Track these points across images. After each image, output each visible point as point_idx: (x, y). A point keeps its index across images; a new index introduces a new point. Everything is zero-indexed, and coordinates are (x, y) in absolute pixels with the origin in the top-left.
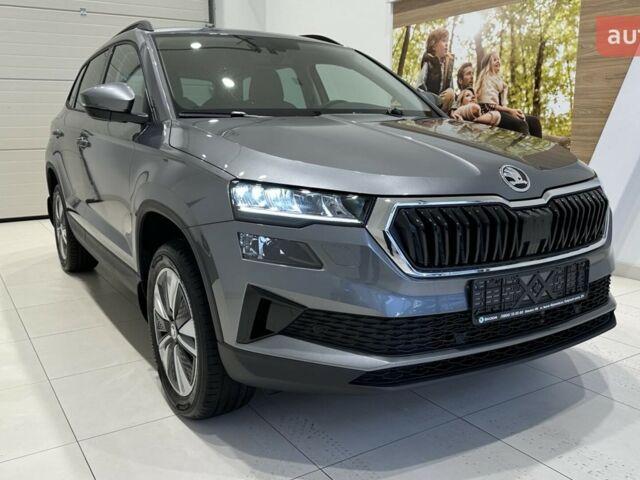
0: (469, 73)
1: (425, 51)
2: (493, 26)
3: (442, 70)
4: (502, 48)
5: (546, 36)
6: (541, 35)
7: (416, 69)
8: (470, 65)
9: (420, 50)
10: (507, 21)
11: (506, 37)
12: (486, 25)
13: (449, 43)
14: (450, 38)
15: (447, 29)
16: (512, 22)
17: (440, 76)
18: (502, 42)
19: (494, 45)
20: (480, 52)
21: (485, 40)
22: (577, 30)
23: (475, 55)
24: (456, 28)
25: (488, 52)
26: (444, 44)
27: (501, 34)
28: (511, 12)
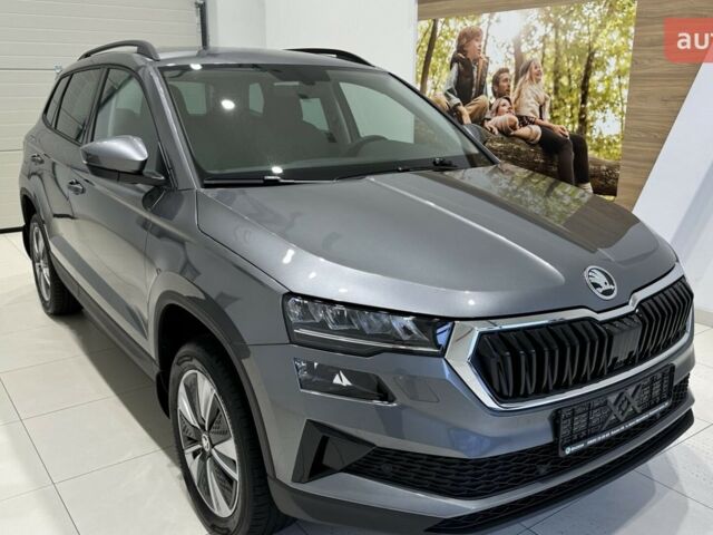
0: (506, 80)
1: (455, 49)
2: (535, 29)
3: (475, 74)
4: (544, 55)
5: (595, 46)
6: (589, 44)
7: (444, 70)
8: (507, 71)
9: (449, 48)
10: (551, 25)
11: (549, 43)
12: (527, 27)
13: (483, 43)
14: (484, 38)
15: (481, 27)
16: (556, 27)
17: (472, 80)
18: (544, 48)
19: (535, 50)
20: (519, 57)
21: (526, 44)
22: (631, 43)
23: (513, 61)
24: (491, 27)
25: (528, 57)
26: (477, 44)
27: (544, 39)
28: (556, 15)
